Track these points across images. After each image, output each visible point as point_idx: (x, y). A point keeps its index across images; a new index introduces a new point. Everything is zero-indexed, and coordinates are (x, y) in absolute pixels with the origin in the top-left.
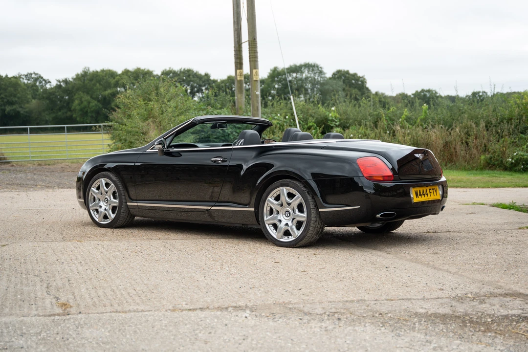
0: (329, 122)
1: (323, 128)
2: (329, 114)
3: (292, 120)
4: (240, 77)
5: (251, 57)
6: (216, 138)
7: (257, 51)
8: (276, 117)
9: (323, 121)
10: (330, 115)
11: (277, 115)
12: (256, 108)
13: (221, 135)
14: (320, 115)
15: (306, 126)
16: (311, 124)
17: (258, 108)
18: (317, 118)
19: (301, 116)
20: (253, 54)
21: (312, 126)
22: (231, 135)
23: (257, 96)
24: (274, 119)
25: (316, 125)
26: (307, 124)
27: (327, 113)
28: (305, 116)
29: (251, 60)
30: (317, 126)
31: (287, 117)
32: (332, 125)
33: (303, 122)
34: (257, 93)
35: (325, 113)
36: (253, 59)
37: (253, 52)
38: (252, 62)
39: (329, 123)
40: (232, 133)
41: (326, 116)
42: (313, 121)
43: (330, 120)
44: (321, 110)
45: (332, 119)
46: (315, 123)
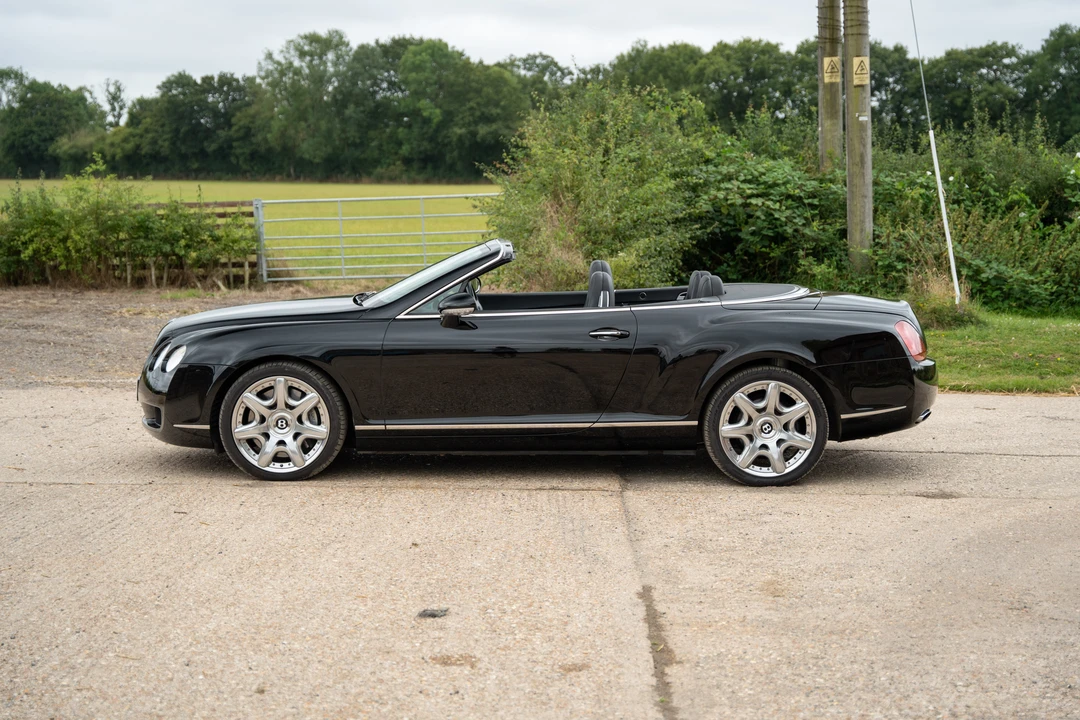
0: (1066, 190)
1: (1049, 208)
2: (1069, 170)
3: (967, 186)
4: (831, 77)
5: (849, 24)
6: (753, 233)
7: (865, 8)
8: (921, 180)
9: (1050, 187)
10: (1072, 172)
11: (924, 174)
12: (858, 159)
13: (765, 224)
14: (1045, 172)
15: (1003, 203)
16: (1015, 197)
17: (862, 157)
18: (1034, 182)
19: (992, 176)
20: (854, 17)
21: (1017, 203)
22: (790, 225)
23: (862, 125)
24: (912, 184)
25: (1029, 201)
26: (1006, 196)
27: (1063, 169)
28: (1002, 174)
29: (849, 31)
30: (1034, 200)
31: (951, 179)
32: (1073, 200)
33: (996, 190)
34: (861, 119)
35: (1058, 167)
36: (855, 30)
37: (854, 10)
38: (850, 38)
39: (1067, 193)
40: (789, 219)
41: (1061, 174)
42: (1022, 188)
43: (1068, 186)
44: (1047, 159)
45: (1076, 183)
46: (1027, 194)
